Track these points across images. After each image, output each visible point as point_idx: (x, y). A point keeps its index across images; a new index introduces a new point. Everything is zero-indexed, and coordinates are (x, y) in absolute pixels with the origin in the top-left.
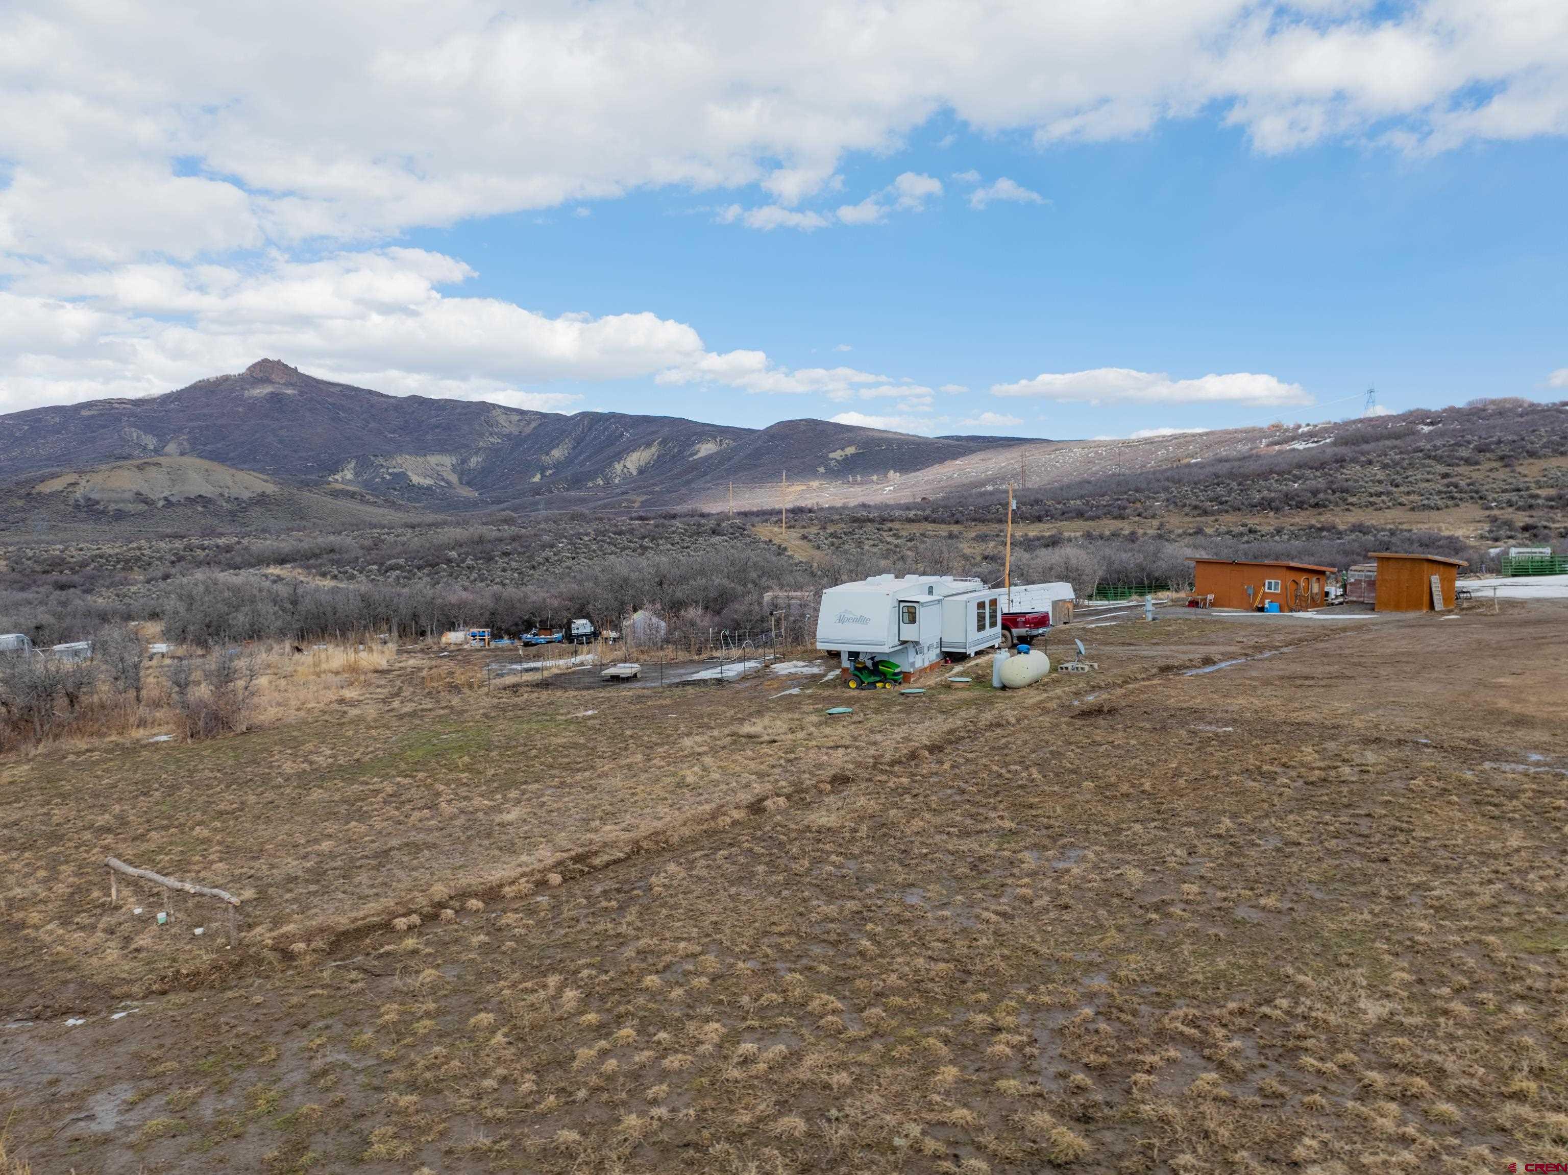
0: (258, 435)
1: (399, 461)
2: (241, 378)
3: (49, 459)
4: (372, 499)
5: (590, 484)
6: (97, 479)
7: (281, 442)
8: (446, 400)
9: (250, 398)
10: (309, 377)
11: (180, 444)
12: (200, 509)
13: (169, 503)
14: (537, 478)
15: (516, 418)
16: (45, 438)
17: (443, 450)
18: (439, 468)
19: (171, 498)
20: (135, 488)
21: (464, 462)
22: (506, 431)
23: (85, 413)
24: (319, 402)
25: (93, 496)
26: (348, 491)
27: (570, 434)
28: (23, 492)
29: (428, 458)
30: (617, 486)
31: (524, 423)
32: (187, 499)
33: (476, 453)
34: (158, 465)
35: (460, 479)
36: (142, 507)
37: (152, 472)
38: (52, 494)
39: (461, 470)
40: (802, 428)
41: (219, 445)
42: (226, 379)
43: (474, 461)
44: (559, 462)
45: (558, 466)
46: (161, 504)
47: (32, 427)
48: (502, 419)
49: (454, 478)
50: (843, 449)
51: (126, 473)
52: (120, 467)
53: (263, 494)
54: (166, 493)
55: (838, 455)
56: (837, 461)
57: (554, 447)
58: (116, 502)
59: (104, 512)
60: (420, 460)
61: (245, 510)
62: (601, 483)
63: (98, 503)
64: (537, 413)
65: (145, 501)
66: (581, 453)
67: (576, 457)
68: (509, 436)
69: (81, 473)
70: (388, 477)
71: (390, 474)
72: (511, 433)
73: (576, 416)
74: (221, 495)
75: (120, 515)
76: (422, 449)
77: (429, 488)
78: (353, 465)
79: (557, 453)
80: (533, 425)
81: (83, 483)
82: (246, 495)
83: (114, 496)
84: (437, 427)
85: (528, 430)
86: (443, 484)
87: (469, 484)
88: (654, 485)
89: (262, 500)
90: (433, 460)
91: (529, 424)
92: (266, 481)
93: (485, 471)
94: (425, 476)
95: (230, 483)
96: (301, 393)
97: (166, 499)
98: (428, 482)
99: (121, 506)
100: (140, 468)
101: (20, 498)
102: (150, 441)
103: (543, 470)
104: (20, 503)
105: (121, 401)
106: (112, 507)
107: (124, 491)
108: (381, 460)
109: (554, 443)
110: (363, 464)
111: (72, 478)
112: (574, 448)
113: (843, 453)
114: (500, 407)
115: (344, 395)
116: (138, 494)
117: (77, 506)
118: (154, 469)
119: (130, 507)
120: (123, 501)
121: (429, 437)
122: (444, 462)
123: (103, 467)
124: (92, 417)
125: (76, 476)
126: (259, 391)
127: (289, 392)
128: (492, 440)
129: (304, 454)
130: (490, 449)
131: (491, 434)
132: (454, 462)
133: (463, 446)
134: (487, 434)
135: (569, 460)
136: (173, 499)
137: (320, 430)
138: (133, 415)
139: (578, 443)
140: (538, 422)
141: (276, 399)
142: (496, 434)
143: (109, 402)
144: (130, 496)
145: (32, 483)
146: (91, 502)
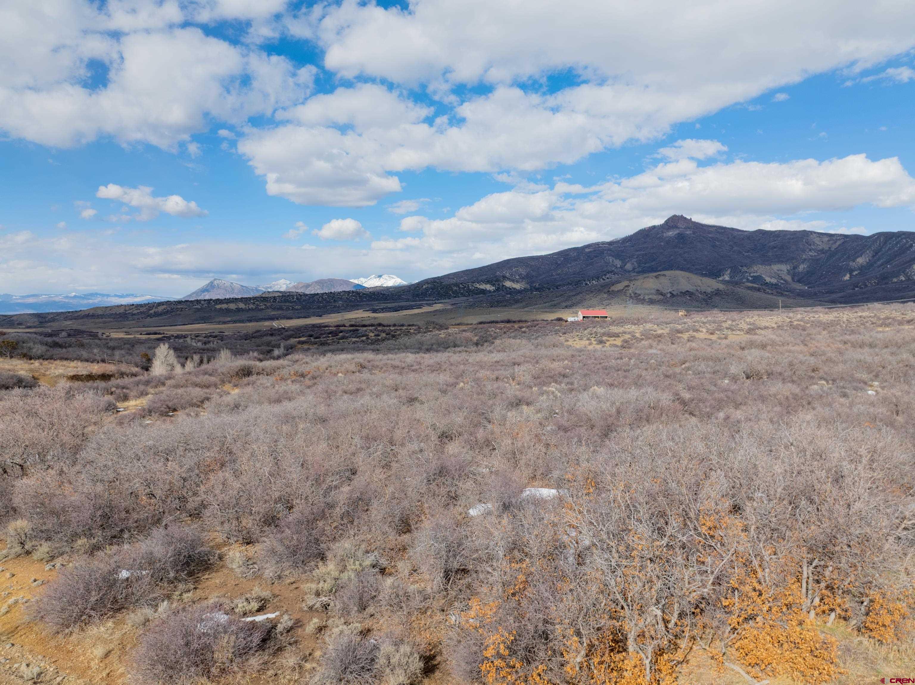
1: (756, 269)
2: (662, 226)
3: (574, 274)
5: (895, 280)
6: (638, 283)
7: (685, 260)
8: (780, 231)
9: (667, 237)
10: (697, 223)
11: (633, 264)
12: (688, 298)
13: (673, 295)
14: (847, 277)
15: (826, 239)
16: (570, 264)
17: (780, 260)
18: (779, 272)
19: (673, 292)
20: (655, 288)
21: (795, 268)
22: (820, 248)
23: (587, 250)
24: (704, 237)
25: (638, 292)
27: (870, 247)
28: (606, 290)
29: (773, 266)
31: (831, 242)
32: (681, 292)
33: (803, 263)
34: (664, 275)
35: (793, 279)
36: (660, 297)
37: (662, 279)
38: (619, 291)
39: (793, 273)
41: (653, 264)
42: (654, 227)
43: (802, 267)
44: (862, 266)
45: (863, 269)
46: (669, 295)
47: (565, 259)
48: (817, 240)
49: (789, 278)
51: (651, 280)
52: (648, 277)
53: (718, 290)
54: (670, 290)
57: (858, 257)
58: (648, 295)
59: (644, 300)
60: (768, 267)
61: (710, 298)
62: (903, 279)
63: (640, 295)
64: (841, 235)
65: (662, 294)
66: (879, 259)
67: (875, 263)
68: (822, 251)
69: (630, 280)
70: (750, 279)
71: (752, 277)
72: (823, 249)
73: (874, 235)
74: (697, 290)
75: (651, 301)
76: (767, 261)
77: (776, 285)
78: (729, 272)
79: (861, 261)
80: (838, 243)
81: (632, 286)
82: (709, 290)
83: (646, 291)
84: (775, 248)
85: (834, 247)
86: (782, 281)
87: (799, 281)
89: (718, 293)
90: (776, 267)
91: (835, 242)
92: (716, 283)
93: (810, 273)
94: (771, 277)
95: (700, 284)
96: (694, 233)
97: (670, 293)
98: (774, 281)
99: (650, 296)
100: (656, 277)
101: (605, 293)
103: (851, 271)
104: (606, 296)
105: (603, 243)
106: (647, 297)
108: (745, 269)
109: (859, 253)
110: (735, 270)
111: (626, 283)
112: (873, 256)
114: (815, 233)
115: (718, 232)
116: (658, 290)
118: (662, 277)
120: (651, 294)
121: (770, 254)
122: (783, 268)
123: (640, 277)
124: (590, 252)
125: (628, 282)
126: (671, 233)
127: (688, 232)
128: (811, 253)
129: (698, 267)
130: (812, 259)
131: (810, 250)
132: (789, 268)
133: (793, 258)
134: (808, 250)
135: (870, 265)
136: (675, 293)
137: (706, 253)
138: (609, 250)
139: (877, 253)
140: (842, 241)
141: (681, 237)
142: (813, 249)
143: (597, 244)
144: (654, 291)
145: (608, 285)
146: (637, 295)
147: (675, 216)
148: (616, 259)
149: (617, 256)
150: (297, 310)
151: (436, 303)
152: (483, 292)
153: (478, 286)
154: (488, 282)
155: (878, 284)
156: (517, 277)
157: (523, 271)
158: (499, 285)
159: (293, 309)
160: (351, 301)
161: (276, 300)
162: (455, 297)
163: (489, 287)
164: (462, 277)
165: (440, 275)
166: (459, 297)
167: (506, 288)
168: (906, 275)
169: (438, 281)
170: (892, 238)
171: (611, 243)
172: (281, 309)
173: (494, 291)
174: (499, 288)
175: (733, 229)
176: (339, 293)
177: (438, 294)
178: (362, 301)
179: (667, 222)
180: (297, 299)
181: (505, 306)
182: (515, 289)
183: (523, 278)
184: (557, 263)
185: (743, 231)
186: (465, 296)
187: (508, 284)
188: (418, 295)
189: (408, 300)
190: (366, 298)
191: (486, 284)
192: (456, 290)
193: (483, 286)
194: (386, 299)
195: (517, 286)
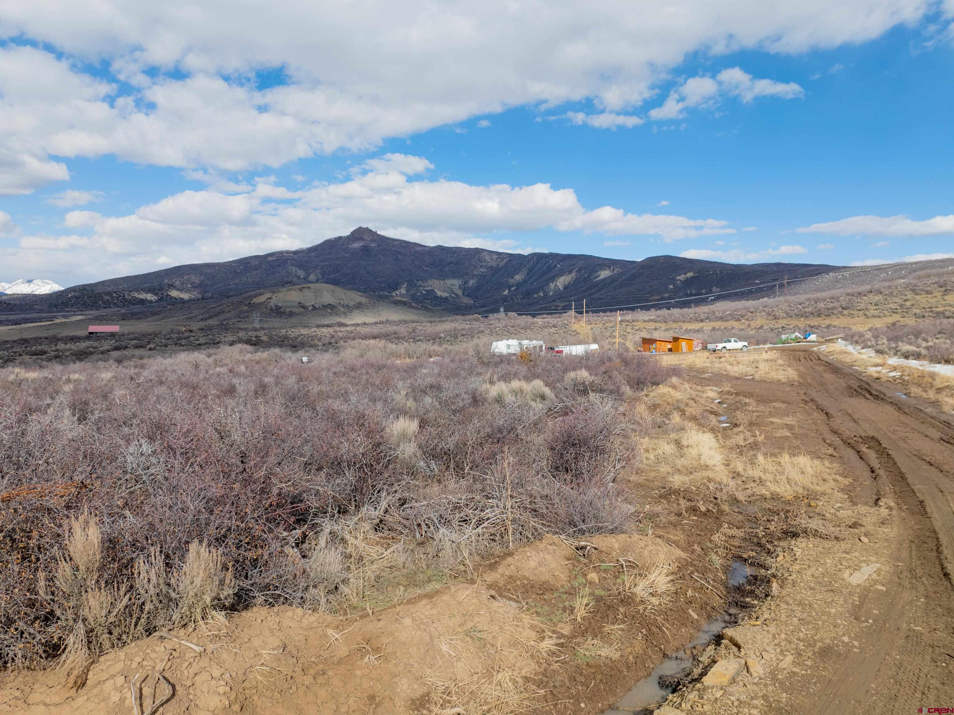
0: (356, 269)
1: (431, 283)
2: (347, 237)
3: (253, 284)
4: (415, 305)
5: (536, 296)
6: (280, 295)
7: (368, 273)
8: (457, 248)
9: (352, 249)
10: (383, 236)
11: (316, 275)
12: (329, 311)
13: (314, 308)
14: (506, 293)
15: (495, 257)
16: (251, 272)
17: (454, 276)
18: (452, 287)
20: (298, 300)
21: (465, 283)
22: (489, 265)
23: (270, 259)
24: (388, 250)
25: (280, 304)
26: (403, 301)
27: (526, 266)
28: (247, 302)
29: (446, 281)
30: (552, 297)
31: (499, 260)
32: (323, 306)
33: (472, 278)
34: (309, 288)
35: (463, 293)
36: (302, 310)
37: (306, 292)
38: (260, 304)
39: (464, 288)
40: (662, 261)
41: (336, 275)
42: (340, 238)
43: (471, 283)
44: (519, 283)
45: (518, 285)
46: (310, 308)
47: (245, 267)
48: (487, 258)
49: (460, 293)
50: (685, 274)
51: (294, 292)
52: (291, 289)
53: (360, 303)
54: (313, 303)
55: (682, 277)
56: (681, 281)
57: (515, 274)
58: (290, 307)
59: (284, 313)
60: (442, 282)
61: (351, 311)
62: (542, 295)
63: (281, 308)
64: (508, 254)
65: (303, 307)
66: (531, 277)
67: (529, 280)
68: (491, 268)
69: (274, 292)
71: (425, 291)
72: (492, 266)
73: (529, 255)
74: (340, 304)
75: (291, 314)
76: (443, 276)
77: (446, 298)
78: (405, 285)
79: (518, 278)
80: (505, 261)
81: (274, 298)
82: (352, 303)
83: (288, 304)
84: (451, 263)
85: (501, 264)
86: (454, 296)
87: (468, 296)
88: (572, 296)
89: (359, 306)
90: (449, 282)
91: (502, 260)
92: (362, 296)
93: (477, 288)
94: (444, 291)
95: (344, 298)
96: (379, 246)
97: (313, 306)
98: (445, 295)
99: (292, 309)
100: (300, 290)
101: (246, 305)
102: (302, 273)
103: (509, 287)
104: (246, 308)
105: (288, 252)
106: (288, 310)
107: (293, 302)
108: (420, 283)
109: (516, 271)
110: (411, 285)
111: (268, 295)
112: (528, 274)
113: (685, 276)
114: (486, 250)
115: (402, 246)
116: (300, 303)
117: (271, 309)
118: (307, 290)
119: (296, 310)
120: (293, 307)
121: (447, 269)
122: (455, 283)
123: (284, 289)
124: (273, 261)
125: (271, 294)
126: (357, 245)
127: (372, 245)
128: (481, 270)
129: (380, 280)
130: (480, 275)
131: (481, 267)
132: (460, 283)
133: (465, 274)
134: (479, 267)
135: (525, 281)
136: (316, 306)
137: (388, 266)
138: (293, 259)
139: (530, 271)
140: (508, 259)
141: (365, 249)
142: (484, 266)
143: (281, 253)
144: (296, 304)
145: (251, 297)
146: (278, 308)
147: (360, 228)
148: (299, 269)
149: (301, 266)
151: (75, 315)
152: (142, 302)
153: (136, 295)
154: (150, 291)
155: (523, 299)
156: (189, 286)
157: (196, 280)
158: (162, 294)
162: (106, 308)
163: (150, 297)
164: (120, 285)
165: (93, 282)
166: (110, 307)
167: (171, 298)
168: (544, 292)
169: (88, 288)
170: (542, 258)
171: (296, 253)
173: (156, 302)
174: (162, 298)
175: (416, 244)
177: (84, 304)
179: (353, 233)
181: (140, 318)
182: (182, 299)
183: (196, 287)
184: (235, 271)
185: (425, 246)
186: (118, 307)
187: (174, 293)
188: (56, 306)
189: (41, 311)
191: (146, 293)
192: (108, 300)
193: (143, 296)
194: (11, 310)
195: (185, 296)
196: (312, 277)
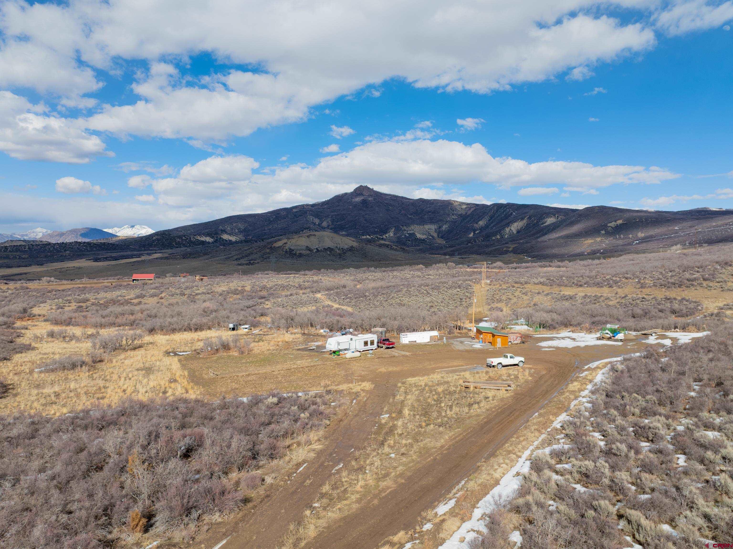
0: (357, 218)
1: (413, 228)
2: (351, 193)
3: (281, 229)
4: (395, 247)
5: (494, 238)
6: (293, 241)
7: (366, 220)
8: (434, 200)
9: (355, 202)
10: (378, 192)
11: (328, 222)
12: (329, 253)
13: (318, 250)
14: (471, 235)
15: (464, 207)
16: (280, 221)
17: (431, 221)
18: (429, 230)
20: (306, 244)
21: (440, 227)
22: (460, 213)
23: (294, 210)
24: (381, 203)
25: (292, 248)
26: (386, 244)
27: (488, 214)
28: (269, 246)
29: (425, 226)
30: (507, 239)
31: (467, 209)
32: (324, 249)
33: (445, 224)
34: (315, 235)
35: (438, 235)
36: (308, 252)
37: (312, 238)
38: (278, 247)
39: (439, 231)
40: (596, 211)
41: (342, 222)
42: (346, 194)
43: (445, 227)
44: (482, 227)
45: (482, 229)
46: (315, 251)
47: (276, 217)
48: (458, 208)
49: (435, 235)
50: (615, 221)
51: (303, 239)
52: (301, 236)
53: (352, 247)
54: (317, 247)
55: (613, 224)
56: (612, 227)
57: (480, 220)
58: (300, 250)
59: (295, 254)
60: (422, 227)
61: (344, 253)
62: (499, 237)
63: (293, 250)
64: (474, 204)
65: (310, 250)
66: (492, 223)
67: (490, 225)
68: (461, 215)
69: (288, 239)
70: (407, 235)
71: (408, 234)
72: (462, 214)
73: (491, 205)
74: (337, 247)
75: (301, 255)
76: (423, 222)
77: (424, 240)
78: (393, 230)
79: (481, 223)
80: (472, 210)
81: (289, 243)
82: (346, 247)
83: (299, 248)
84: (430, 212)
85: (469, 212)
86: (430, 237)
87: (442, 237)
88: (520, 239)
89: (351, 249)
90: (427, 227)
91: (470, 209)
92: (353, 241)
93: (450, 231)
94: (423, 234)
96: (375, 199)
97: (317, 249)
98: (423, 237)
99: (301, 252)
100: (308, 237)
101: (268, 249)
102: (317, 221)
103: (474, 231)
104: (268, 251)
105: (307, 205)
106: (298, 252)
107: (302, 246)
108: (405, 228)
109: (480, 218)
110: (398, 229)
111: (285, 241)
112: (489, 220)
113: (615, 223)
114: (457, 202)
115: (392, 199)
116: (307, 247)
117: (286, 252)
118: (313, 237)
119: (304, 252)
120: (302, 250)
121: (426, 217)
122: (432, 228)
123: (296, 237)
124: (297, 212)
125: (286, 240)
126: (358, 199)
127: (370, 199)
128: (453, 217)
129: (374, 226)
130: (452, 221)
131: (453, 214)
132: (436, 227)
133: (441, 220)
134: (451, 214)
135: (487, 226)
136: (319, 249)
137: (381, 215)
138: (311, 211)
139: (491, 218)
140: (474, 208)
141: (364, 202)
142: (455, 214)
143: (303, 206)
144: (304, 248)
145: (272, 243)
146: (291, 250)
147: (361, 186)
148: (315, 217)
149: (317, 216)
150: (24, 259)
151: (156, 253)
152: (203, 243)
153: (199, 238)
154: (208, 235)
156: (237, 231)
157: (242, 226)
158: (217, 237)
159: (20, 258)
160: (81, 251)
161: (7, 249)
162: (178, 247)
163: (208, 239)
164: (189, 230)
165: (171, 228)
166: (180, 247)
167: (223, 240)
168: (501, 234)
169: (166, 233)
170: (501, 207)
171: (313, 205)
172: (7, 257)
173: (213, 243)
174: (217, 240)
175: (402, 198)
176: (71, 243)
177: (163, 245)
178: (91, 251)
179: (356, 190)
180: (29, 248)
182: (230, 241)
183: (241, 232)
184: (269, 220)
185: (409, 199)
186: (186, 247)
187: (225, 237)
188: (144, 246)
189: (135, 250)
190: (96, 247)
191: (206, 236)
192: (179, 242)
193: (203, 239)
194: (115, 249)
195: (233, 239)
196: (325, 224)
